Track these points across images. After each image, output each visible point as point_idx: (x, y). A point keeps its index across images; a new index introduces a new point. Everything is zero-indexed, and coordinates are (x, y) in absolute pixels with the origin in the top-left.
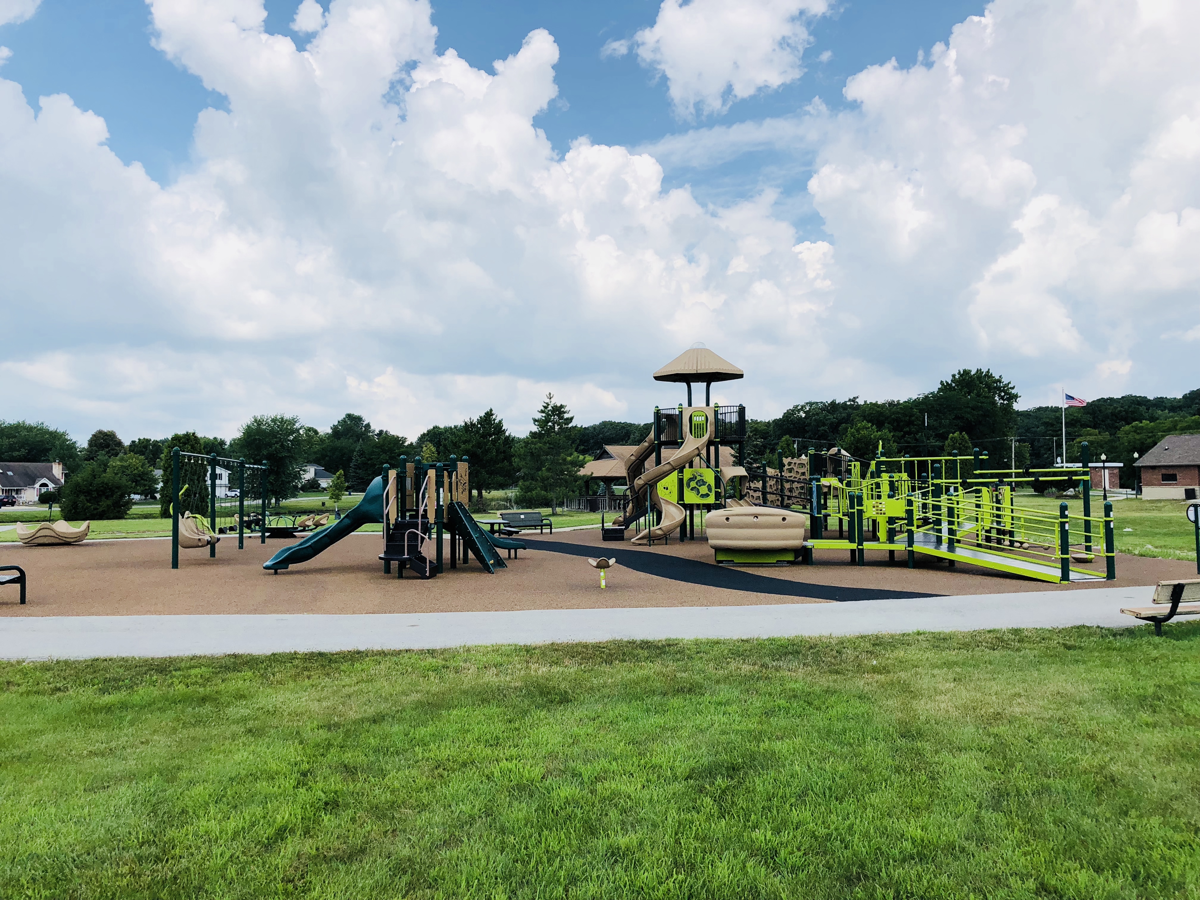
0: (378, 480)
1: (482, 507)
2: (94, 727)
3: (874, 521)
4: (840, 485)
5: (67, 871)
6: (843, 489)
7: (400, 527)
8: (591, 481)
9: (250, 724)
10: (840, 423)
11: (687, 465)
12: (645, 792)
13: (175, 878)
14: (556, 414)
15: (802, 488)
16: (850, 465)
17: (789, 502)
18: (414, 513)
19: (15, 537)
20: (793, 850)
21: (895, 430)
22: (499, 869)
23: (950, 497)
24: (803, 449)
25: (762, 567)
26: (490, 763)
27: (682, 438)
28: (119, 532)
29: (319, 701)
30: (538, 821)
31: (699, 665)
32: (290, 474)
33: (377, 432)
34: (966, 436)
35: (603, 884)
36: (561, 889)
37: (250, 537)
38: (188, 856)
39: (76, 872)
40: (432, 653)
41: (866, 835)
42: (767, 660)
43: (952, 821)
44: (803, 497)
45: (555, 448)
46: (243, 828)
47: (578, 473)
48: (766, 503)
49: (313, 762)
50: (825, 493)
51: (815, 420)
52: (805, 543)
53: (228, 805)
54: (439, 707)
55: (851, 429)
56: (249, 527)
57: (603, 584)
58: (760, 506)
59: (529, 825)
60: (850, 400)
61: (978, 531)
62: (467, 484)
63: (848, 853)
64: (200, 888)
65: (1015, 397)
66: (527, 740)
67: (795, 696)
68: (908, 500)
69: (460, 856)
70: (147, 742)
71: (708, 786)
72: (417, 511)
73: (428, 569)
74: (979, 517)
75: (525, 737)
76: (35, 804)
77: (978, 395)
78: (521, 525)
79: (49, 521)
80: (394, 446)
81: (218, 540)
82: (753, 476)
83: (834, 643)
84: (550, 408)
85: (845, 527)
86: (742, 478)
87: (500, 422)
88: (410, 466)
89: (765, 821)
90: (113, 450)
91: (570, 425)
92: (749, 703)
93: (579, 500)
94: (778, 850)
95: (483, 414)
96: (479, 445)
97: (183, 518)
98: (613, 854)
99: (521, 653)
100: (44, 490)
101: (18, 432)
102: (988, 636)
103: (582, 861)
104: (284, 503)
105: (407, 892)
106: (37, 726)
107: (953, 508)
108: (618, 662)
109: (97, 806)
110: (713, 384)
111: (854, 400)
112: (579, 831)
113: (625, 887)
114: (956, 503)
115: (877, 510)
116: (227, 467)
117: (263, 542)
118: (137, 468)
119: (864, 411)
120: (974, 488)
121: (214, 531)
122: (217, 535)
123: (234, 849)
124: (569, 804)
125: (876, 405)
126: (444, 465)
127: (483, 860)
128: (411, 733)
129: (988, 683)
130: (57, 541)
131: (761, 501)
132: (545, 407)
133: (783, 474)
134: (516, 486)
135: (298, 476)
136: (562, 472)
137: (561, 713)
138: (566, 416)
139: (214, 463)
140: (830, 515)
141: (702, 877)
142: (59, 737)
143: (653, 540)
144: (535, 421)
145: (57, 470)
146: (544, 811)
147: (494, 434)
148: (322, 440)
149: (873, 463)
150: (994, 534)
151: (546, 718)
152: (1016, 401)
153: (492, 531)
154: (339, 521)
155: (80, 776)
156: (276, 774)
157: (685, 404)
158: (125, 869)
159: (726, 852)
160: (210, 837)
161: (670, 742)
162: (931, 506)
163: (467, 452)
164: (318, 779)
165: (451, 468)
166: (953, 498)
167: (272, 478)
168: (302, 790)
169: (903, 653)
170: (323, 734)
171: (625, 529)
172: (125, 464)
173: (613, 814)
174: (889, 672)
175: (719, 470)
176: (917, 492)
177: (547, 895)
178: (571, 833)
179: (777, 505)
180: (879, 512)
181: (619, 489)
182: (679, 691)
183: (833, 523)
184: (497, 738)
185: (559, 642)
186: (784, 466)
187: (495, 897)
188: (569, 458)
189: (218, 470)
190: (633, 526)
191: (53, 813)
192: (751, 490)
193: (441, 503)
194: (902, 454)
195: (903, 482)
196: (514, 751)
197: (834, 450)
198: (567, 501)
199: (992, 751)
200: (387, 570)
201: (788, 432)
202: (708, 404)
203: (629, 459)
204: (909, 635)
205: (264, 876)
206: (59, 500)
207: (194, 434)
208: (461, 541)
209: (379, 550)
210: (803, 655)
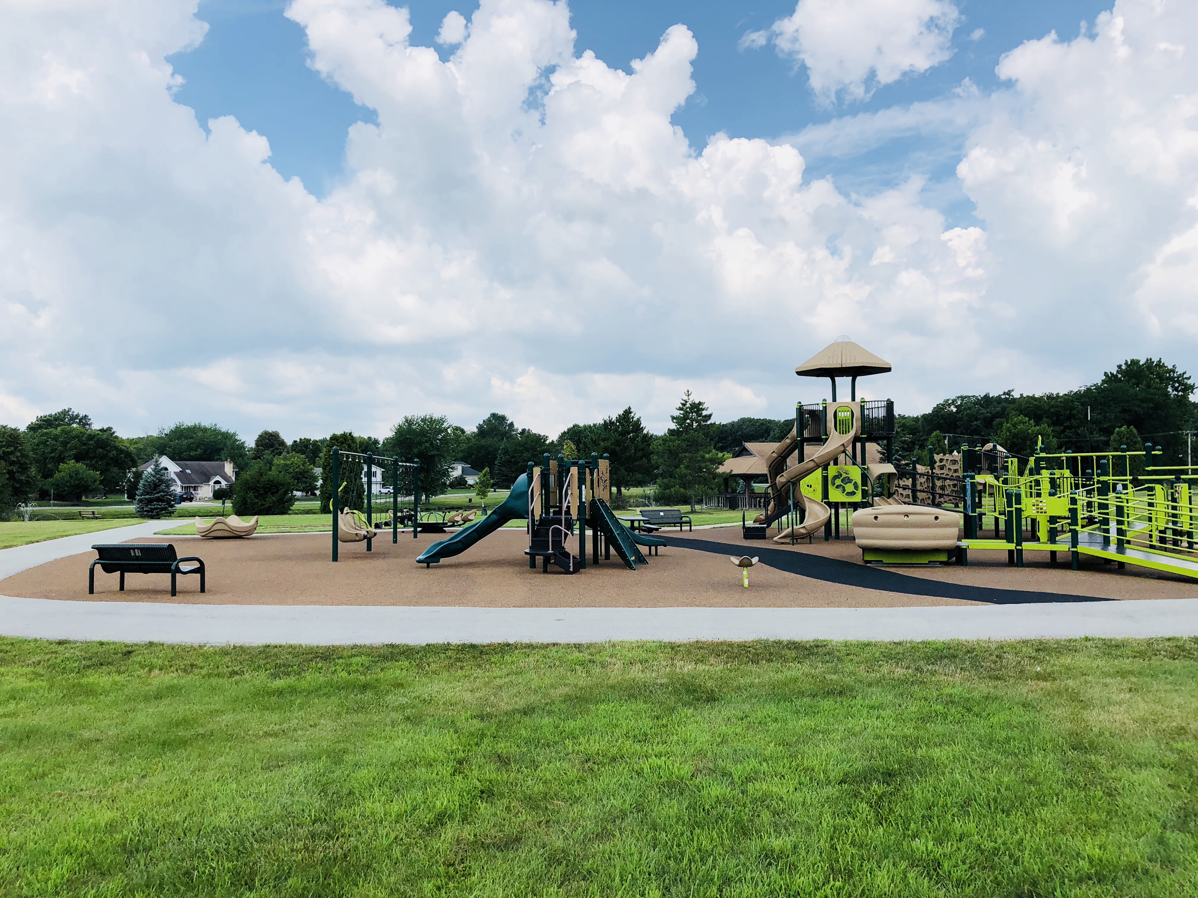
0: (523, 477)
1: (621, 503)
2: (268, 709)
3: (1034, 521)
4: (996, 483)
5: (247, 844)
6: (999, 487)
7: (545, 522)
8: (730, 478)
9: (408, 712)
10: (995, 416)
11: (832, 463)
12: (798, 794)
13: (346, 856)
14: (695, 412)
15: (955, 486)
16: (1007, 462)
17: (940, 500)
18: (558, 509)
19: (194, 530)
20: (957, 863)
21: (1054, 424)
22: (652, 865)
23: (1118, 495)
24: (954, 445)
25: (913, 567)
26: (639, 758)
27: (826, 435)
28: (284, 526)
29: (471, 691)
30: (690, 819)
31: (850, 667)
32: (440, 471)
33: (520, 430)
34: (1134, 430)
35: (758, 886)
36: (715, 889)
37: (403, 532)
38: (356, 835)
39: (256, 846)
40: (578, 647)
41: (1037, 851)
42: (922, 663)
43: (1134, 841)
44: (954, 494)
45: (694, 445)
46: (406, 812)
47: (717, 471)
48: (916, 502)
49: (468, 751)
50: (979, 492)
51: (967, 414)
52: (959, 543)
53: (391, 789)
54: (587, 701)
55: (1007, 423)
56: (402, 522)
57: (746, 583)
58: (909, 504)
59: (680, 823)
60: (1004, 394)
61: (1151, 531)
62: (608, 482)
63: (1018, 870)
64: (369, 866)
65: (1192, 388)
66: (675, 738)
67: (952, 702)
68: (1071, 498)
69: (613, 850)
70: (315, 725)
71: (863, 792)
72: (561, 508)
73: (571, 564)
74: (1153, 516)
75: (673, 734)
76: (218, 780)
77: (1149, 386)
78: (661, 522)
79: (223, 515)
80: (536, 444)
81: (375, 534)
82: (902, 474)
83: (993, 647)
84: (688, 405)
85: (1002, 526)
86: (890, 475)
87: (638, 420)
88: (553, 464)
89: (926, 831)
90: (277, 449)
91: (709, 423)
92: (903, 708)
93: (718, 497)
94: (940, 861)
95: (621, 412)
96: (617, 443)
97: (342, 513)
98: (766, 856)
99: (666, 651)
100: (217, 487)
101: (195, 433)
102: (1167, 644)
103: (734, 862)
104: (433, 499)
105: (562, 883)
106: (217, 707)
107: (1122, 507)
108: (764, 662)
109: (273, 784)
110: (859, 379)
111: (1008, 393)
112: (731, 830)
113: (780, 890)
114: (1125, 501)
115: (1038, 509)
116: (380, 465)
117: (415, 537)
118: (299, 466)
119: (1020, 405)
120: (1146, 486)
121: (371, 526)
122: (373, 530)
123: (398, 830)
124: (720, 803)
125: (1033, 398)
126: (586, 463)
127: (635, 856)
128: (561, 726)
129: (1168, 694)
130: (231, 535)
131: (911, 500)
132: (683, 404)
133: (934, 471)
134: (655, 483)
135: (446, 474)
136: (700, 469)
137: (707, 712)
138: (704, 413)
139: (370, 462)
140: (985, 514)
141: (861, 885)
142: (238, 717)
143: (797, 539)
144: (673, 418)
145: (229, 468)
146: (695, 809)
147: (632, 432)
148: (468, 439)
149: (1032, 459)
150: (1169, 535)
151: (693, 716)
152: (1192, 392)
153: (633, 528)
154: (486, 517)
155: (257, 755)
156: (434, 761)
157: (830, 400)
158: (299, 845)
159: (886, 861)
160: (376, 818)
161: (821, 746)
162: (1096, 505)
163: (606, 450)
164: (473, 767)
165: (593, 465)
166: (1122, 496)
167: (422, 476)
168: (459, 778)
169: (1069, 660)
170: (477, 724)
171: (767, 527)
172: (289, 462)
173: (766, 816)
174: (1054, 679)
175: (866, 467)
176: (1081, 490)
177: (701, 894)
178: (722, 833)
179: (928, 504)
180: (1040, 510)
181: (759, 487)
182: (829, 694)
183: (988, 522)
184: (646, 735)
185: (704, 640)
186: (936, 462)
187: (648, 893)
188: (707, 456)
189: (374, 468)
190: (775, 524)
191: (235, 788)
192: (900, 487)
193: (584, 500)
194: (1063, 449)
195: (1065, 479)
196: (661, 748)
197: (989, 446)
198: (706, 499)
199: (1177, 768)
200: (533, 565)
201: (940, 427)
202: (853, 399)
203: (770, 456)
204: (1076, 640)
205: (427, 858)
206: (230, 496)
207: (350, 434)
208: (603, 537)
209: (524, 544)
210: (961, 659)
